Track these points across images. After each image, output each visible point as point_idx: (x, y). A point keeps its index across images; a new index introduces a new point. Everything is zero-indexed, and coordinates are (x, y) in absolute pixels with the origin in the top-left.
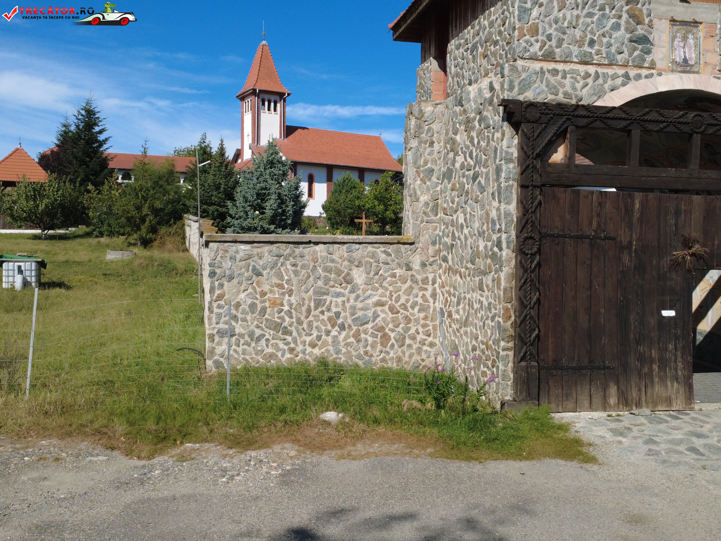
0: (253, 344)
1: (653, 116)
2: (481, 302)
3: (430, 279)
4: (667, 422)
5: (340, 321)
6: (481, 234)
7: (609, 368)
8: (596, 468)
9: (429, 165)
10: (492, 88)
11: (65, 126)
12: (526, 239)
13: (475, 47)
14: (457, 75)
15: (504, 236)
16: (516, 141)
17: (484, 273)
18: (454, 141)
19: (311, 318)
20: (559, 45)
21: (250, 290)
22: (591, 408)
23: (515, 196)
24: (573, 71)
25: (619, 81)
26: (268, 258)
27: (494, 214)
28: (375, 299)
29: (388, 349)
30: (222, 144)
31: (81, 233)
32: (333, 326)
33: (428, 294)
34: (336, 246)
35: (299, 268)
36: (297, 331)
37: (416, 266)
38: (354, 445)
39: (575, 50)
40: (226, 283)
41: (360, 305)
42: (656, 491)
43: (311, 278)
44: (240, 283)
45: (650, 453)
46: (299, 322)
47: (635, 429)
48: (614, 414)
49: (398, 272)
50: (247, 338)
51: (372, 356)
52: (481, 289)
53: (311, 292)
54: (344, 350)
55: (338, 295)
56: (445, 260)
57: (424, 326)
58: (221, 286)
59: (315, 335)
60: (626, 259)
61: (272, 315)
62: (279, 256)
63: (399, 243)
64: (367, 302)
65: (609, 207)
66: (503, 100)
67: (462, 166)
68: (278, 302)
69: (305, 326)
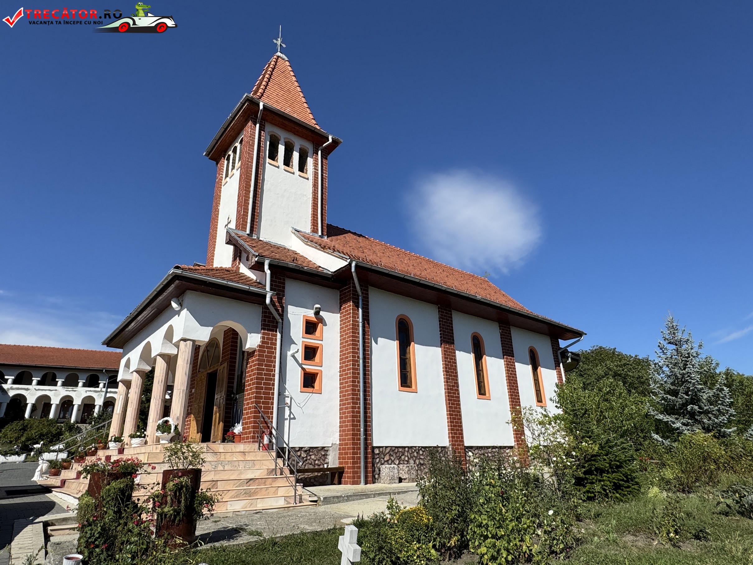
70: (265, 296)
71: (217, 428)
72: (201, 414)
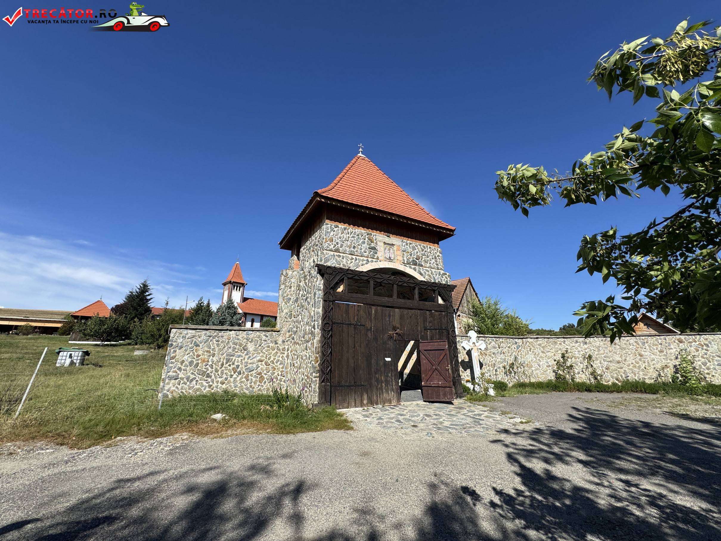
0: (188, 383)
1: (378, 276)
2: (306, 356)
3: (286, 348)
4: (389, 410)
5: (238, 370)
6: (307, 324)
7: (363, 385)
8: (352, 432)
9: (289, 296)
10: (314, 262)
11: (131, 292)
12: (326, 323)
13: (310, 248)
14: (303, 260)
15: (316, 323)
16: (322, 282)
17: (308, 342)
18: (299, 285)
19: (223, 368)
20: (341, 247)
21: (191, 354)
22: (356, 406)
23: (321, 305)
24: (346, 257)
25: (365, 262)
26: (204, 337)
27: (312, 314)
28: (258, 358)
29: (263, 384)
30: (209, 302)
31: (125, 343)
32: (234, 373)
33: (285, 355)
34: (241, 332)
35: (220, 343)
36: (215, 375)
37: (280, 342)
38: (226, 431)
39: (348, 249)
40: (178, 350)
41: (250, 361)
42: (378, 440)
43: (226, 348)
44: (186, 350)
45: (379, 424)
46: (217, 371)
47: (374, 414)
48: (366, 408)
49: (271, 345)
50: (185, 380)
51: (254, 388)
52: (307, 350)
53: (225, 355)
54: (239, 385)
55: (239, 356)
56: (293, 339)
57: (281, 372)
58: (175, 351)
59: (224, 378)
60: (369, 334)
61: (202, 367)
62: (210, 336)
63: (272, 331)
64: (254, 360)
65: (362, 312)
66: (317, 264)
67: (302, 295)
68: (206, 360)
69: (219, 373)
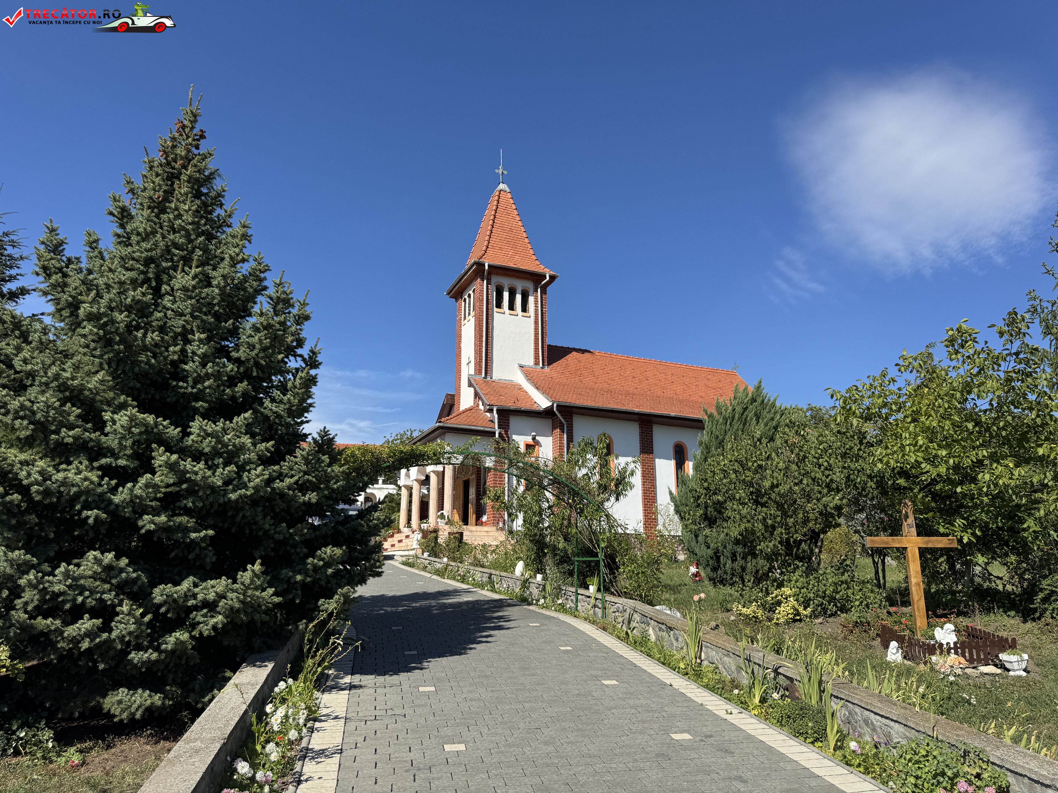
70: (494, 433)
71: (472, 517)
72: (461, 509)
